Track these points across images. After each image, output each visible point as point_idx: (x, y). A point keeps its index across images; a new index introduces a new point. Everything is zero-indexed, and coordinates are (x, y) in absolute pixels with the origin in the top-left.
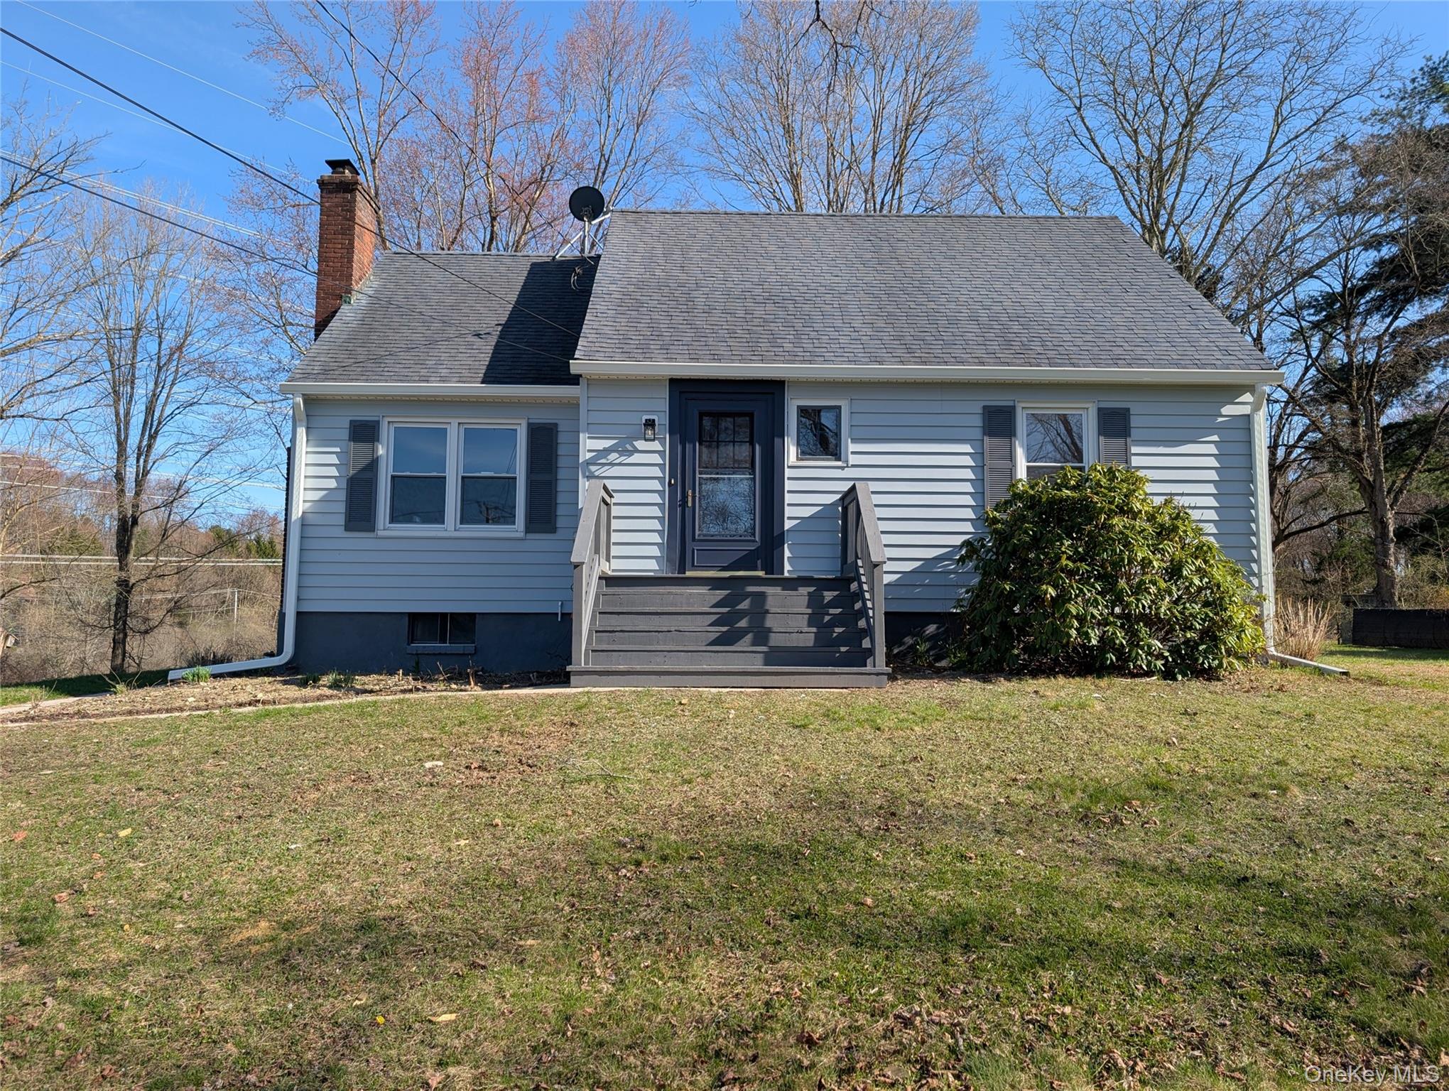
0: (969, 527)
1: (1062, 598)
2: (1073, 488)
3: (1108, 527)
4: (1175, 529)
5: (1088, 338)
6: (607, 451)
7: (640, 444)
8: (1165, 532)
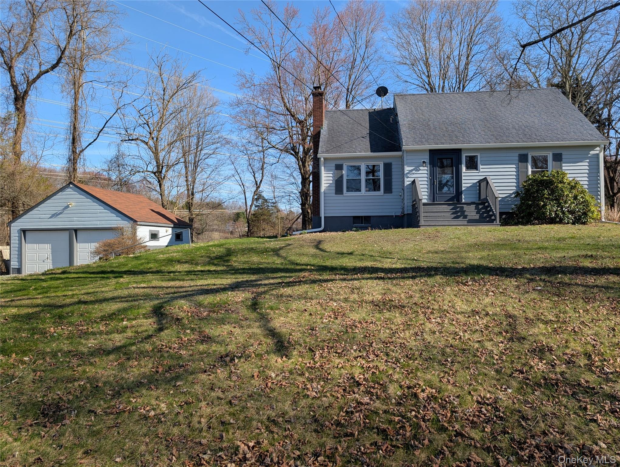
0: (515, 188)
1: (545, 205)
2: (547, 177)
3: (557, 187)
4: (575, 186)
5: (549, 132)
6: (412, 170)
7: (421, 168)
8: (573, 188)
